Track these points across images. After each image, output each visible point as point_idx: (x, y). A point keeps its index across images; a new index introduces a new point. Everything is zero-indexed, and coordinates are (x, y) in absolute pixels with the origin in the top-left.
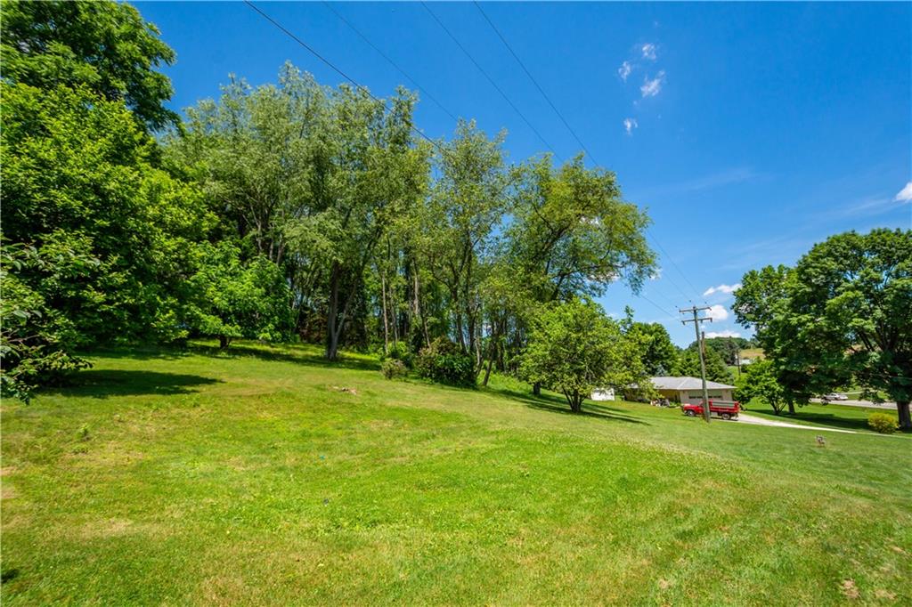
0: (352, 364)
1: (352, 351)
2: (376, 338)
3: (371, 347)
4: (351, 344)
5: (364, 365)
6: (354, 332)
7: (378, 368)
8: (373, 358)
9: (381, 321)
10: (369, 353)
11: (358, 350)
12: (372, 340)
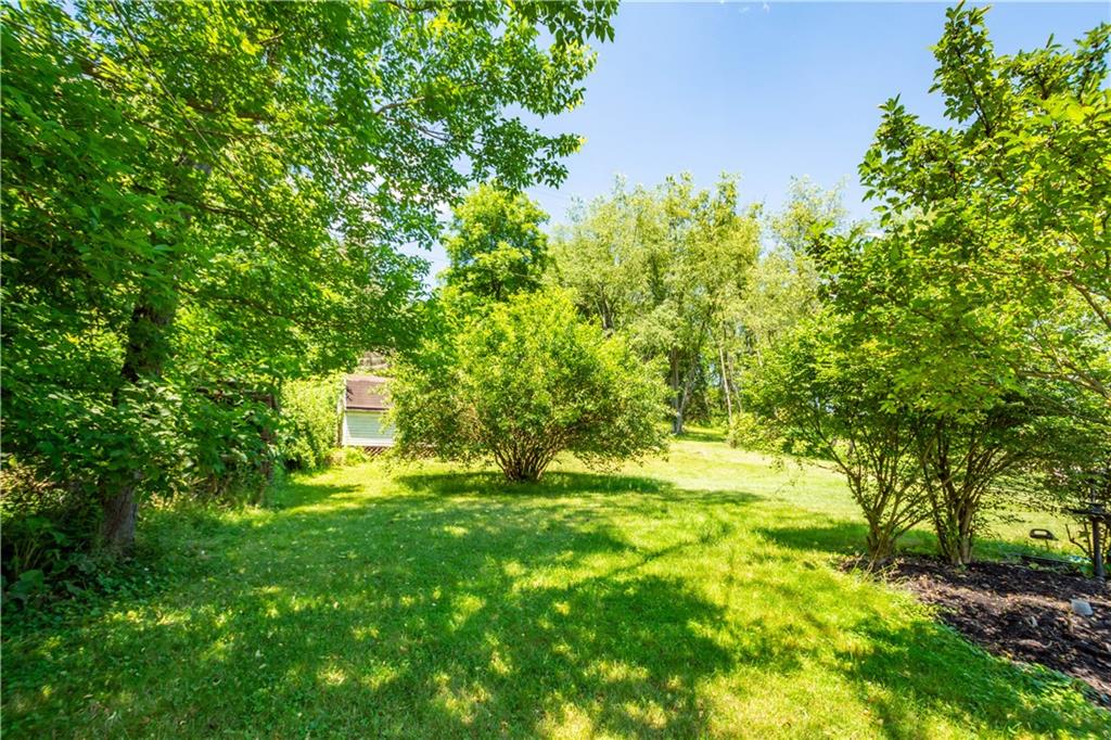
0: (696, 437)
1: (694, 426)
2: (719, 411)
3: (714, 421)
4: (692, 419)
5: (708, 438)
6: (694, 405)
7: (723, 440)
8: (717, 432)
9: (722, 392)
10: (712, 427)
11: (700, 424)
12: (713, 413)
